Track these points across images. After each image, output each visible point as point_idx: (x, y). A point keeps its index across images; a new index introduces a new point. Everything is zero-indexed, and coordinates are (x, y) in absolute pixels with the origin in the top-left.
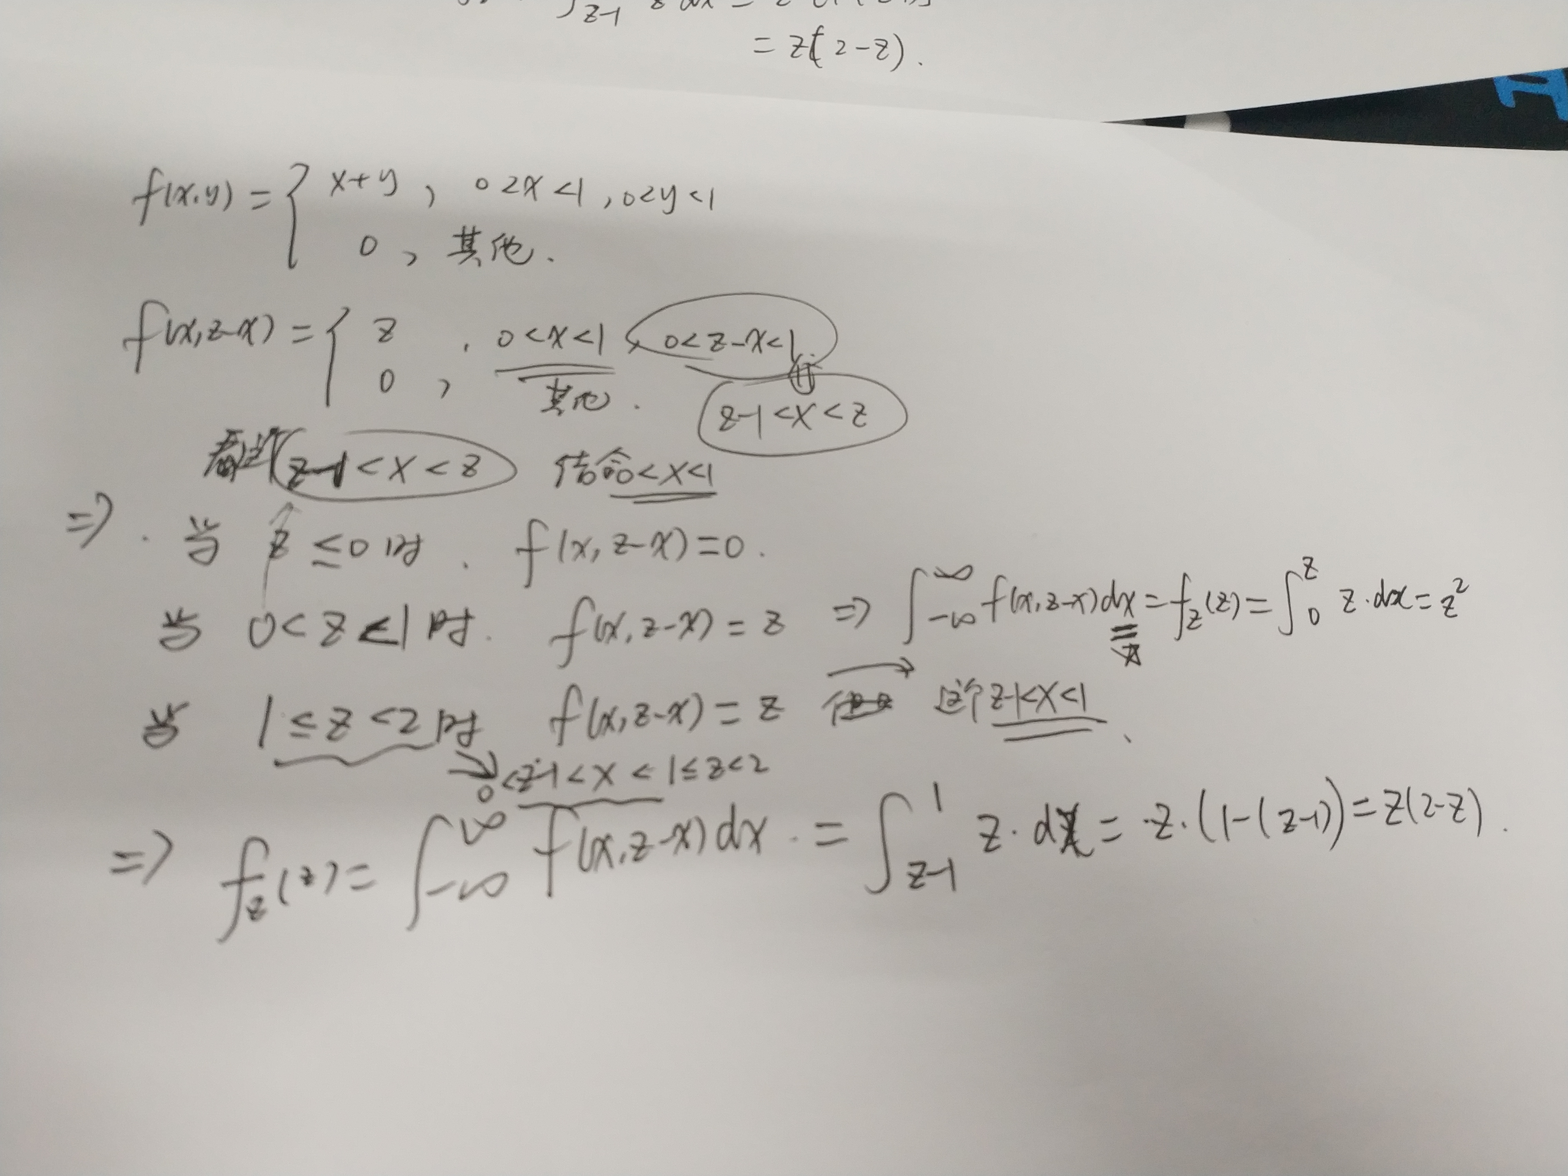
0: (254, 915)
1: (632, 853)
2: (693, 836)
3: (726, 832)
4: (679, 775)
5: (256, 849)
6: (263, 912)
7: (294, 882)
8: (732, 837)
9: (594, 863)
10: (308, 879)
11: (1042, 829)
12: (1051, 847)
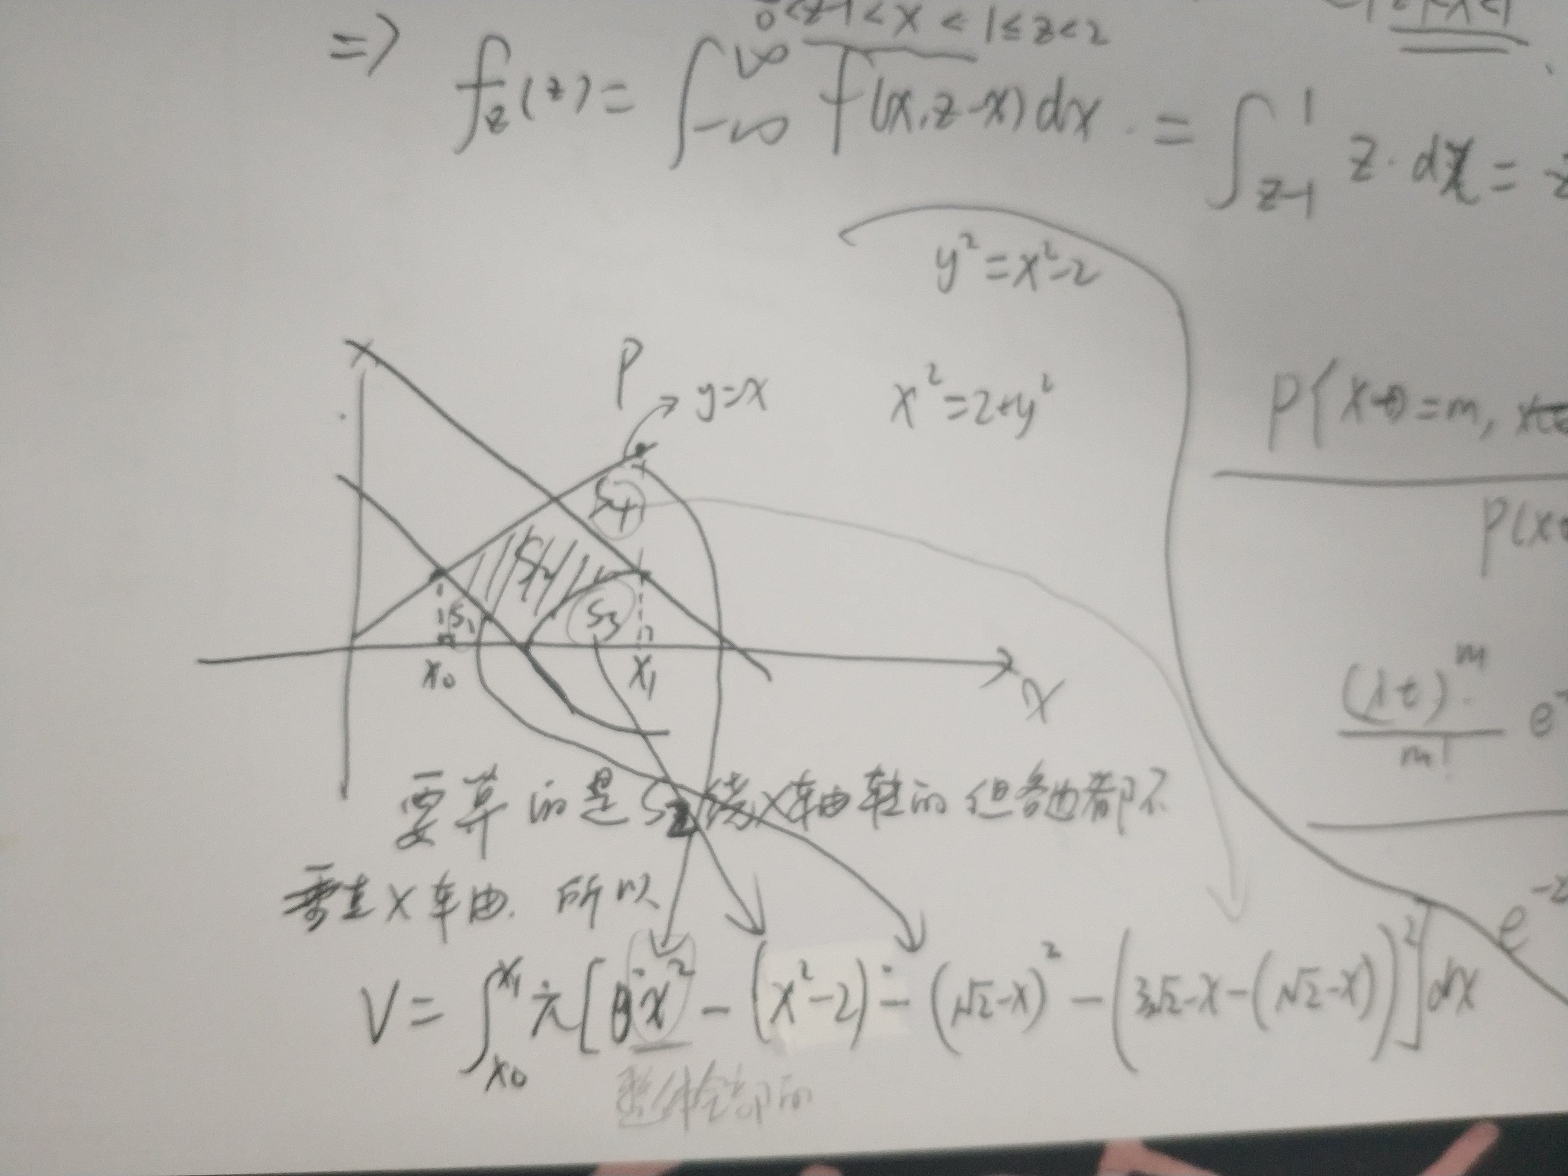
0: (494, 125)
1: (934, 118)
2: (1011, 107)
3: (1049, 110)
4: (998, 32)
5: (494, 49)
6: (506, 124)
7: (539, 96)
8: (1055, 116)
9: (890, 122)
10: (555, 91)
11: (1424, 163)
12: (1431, 187)
